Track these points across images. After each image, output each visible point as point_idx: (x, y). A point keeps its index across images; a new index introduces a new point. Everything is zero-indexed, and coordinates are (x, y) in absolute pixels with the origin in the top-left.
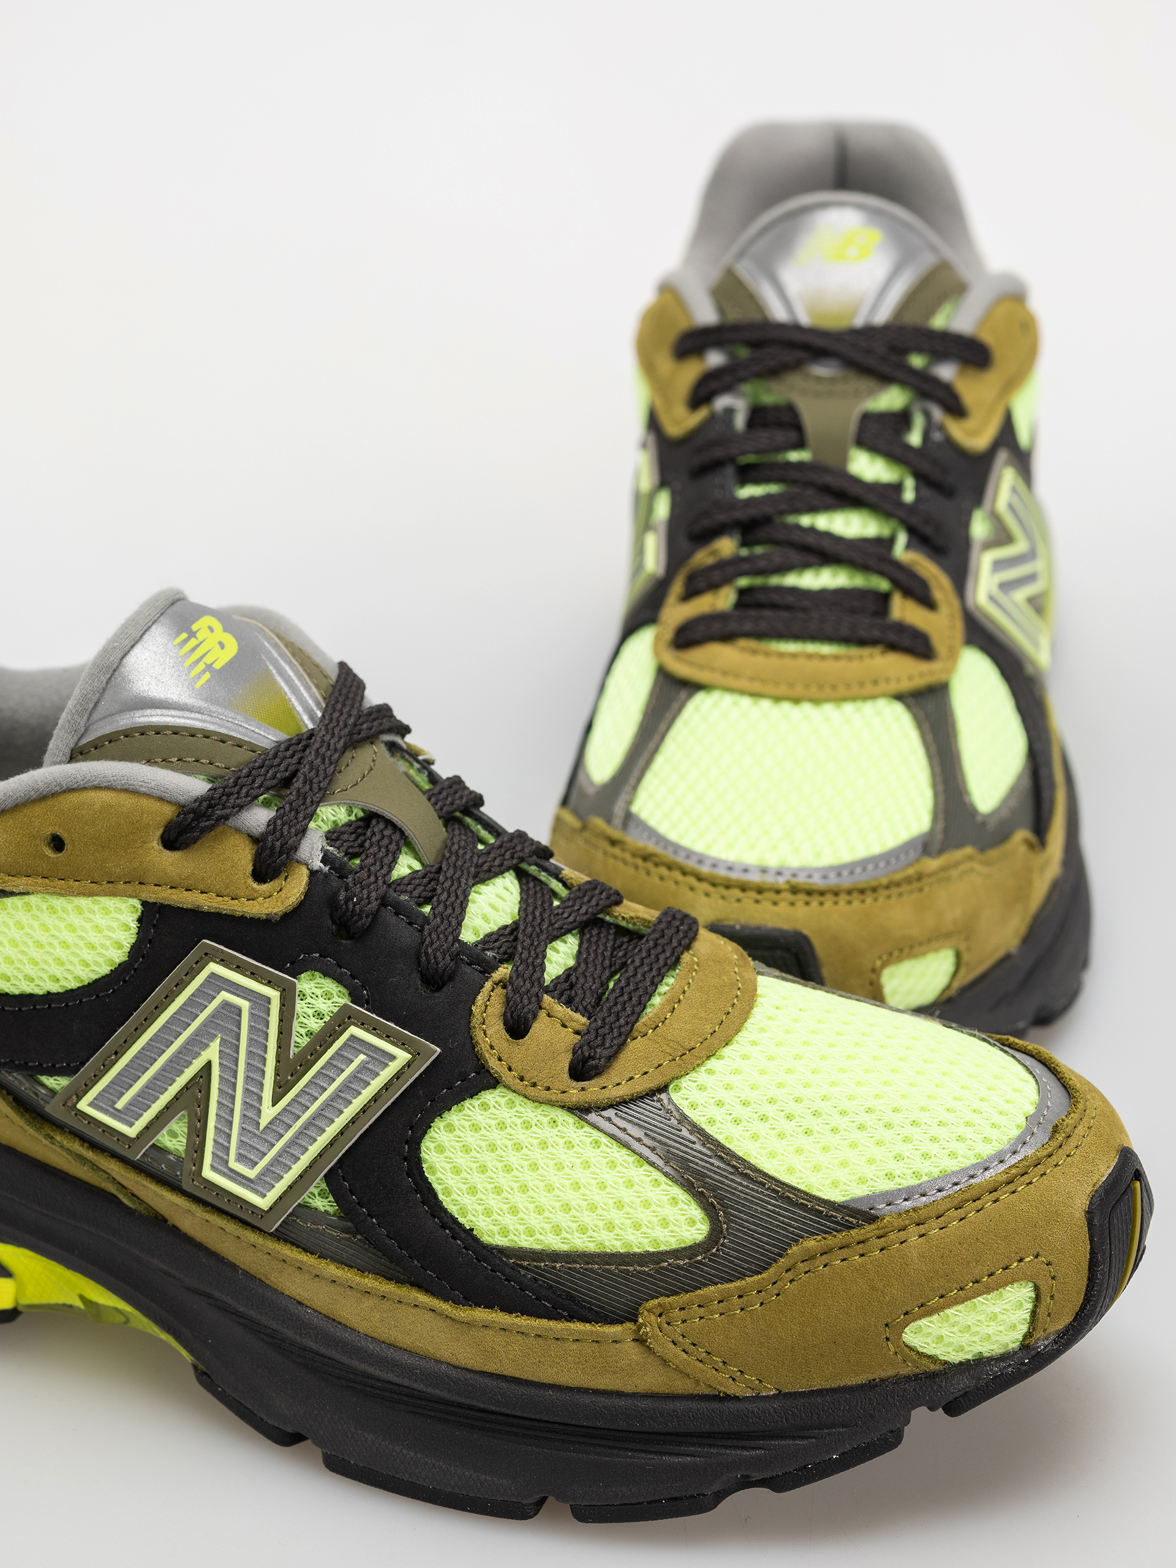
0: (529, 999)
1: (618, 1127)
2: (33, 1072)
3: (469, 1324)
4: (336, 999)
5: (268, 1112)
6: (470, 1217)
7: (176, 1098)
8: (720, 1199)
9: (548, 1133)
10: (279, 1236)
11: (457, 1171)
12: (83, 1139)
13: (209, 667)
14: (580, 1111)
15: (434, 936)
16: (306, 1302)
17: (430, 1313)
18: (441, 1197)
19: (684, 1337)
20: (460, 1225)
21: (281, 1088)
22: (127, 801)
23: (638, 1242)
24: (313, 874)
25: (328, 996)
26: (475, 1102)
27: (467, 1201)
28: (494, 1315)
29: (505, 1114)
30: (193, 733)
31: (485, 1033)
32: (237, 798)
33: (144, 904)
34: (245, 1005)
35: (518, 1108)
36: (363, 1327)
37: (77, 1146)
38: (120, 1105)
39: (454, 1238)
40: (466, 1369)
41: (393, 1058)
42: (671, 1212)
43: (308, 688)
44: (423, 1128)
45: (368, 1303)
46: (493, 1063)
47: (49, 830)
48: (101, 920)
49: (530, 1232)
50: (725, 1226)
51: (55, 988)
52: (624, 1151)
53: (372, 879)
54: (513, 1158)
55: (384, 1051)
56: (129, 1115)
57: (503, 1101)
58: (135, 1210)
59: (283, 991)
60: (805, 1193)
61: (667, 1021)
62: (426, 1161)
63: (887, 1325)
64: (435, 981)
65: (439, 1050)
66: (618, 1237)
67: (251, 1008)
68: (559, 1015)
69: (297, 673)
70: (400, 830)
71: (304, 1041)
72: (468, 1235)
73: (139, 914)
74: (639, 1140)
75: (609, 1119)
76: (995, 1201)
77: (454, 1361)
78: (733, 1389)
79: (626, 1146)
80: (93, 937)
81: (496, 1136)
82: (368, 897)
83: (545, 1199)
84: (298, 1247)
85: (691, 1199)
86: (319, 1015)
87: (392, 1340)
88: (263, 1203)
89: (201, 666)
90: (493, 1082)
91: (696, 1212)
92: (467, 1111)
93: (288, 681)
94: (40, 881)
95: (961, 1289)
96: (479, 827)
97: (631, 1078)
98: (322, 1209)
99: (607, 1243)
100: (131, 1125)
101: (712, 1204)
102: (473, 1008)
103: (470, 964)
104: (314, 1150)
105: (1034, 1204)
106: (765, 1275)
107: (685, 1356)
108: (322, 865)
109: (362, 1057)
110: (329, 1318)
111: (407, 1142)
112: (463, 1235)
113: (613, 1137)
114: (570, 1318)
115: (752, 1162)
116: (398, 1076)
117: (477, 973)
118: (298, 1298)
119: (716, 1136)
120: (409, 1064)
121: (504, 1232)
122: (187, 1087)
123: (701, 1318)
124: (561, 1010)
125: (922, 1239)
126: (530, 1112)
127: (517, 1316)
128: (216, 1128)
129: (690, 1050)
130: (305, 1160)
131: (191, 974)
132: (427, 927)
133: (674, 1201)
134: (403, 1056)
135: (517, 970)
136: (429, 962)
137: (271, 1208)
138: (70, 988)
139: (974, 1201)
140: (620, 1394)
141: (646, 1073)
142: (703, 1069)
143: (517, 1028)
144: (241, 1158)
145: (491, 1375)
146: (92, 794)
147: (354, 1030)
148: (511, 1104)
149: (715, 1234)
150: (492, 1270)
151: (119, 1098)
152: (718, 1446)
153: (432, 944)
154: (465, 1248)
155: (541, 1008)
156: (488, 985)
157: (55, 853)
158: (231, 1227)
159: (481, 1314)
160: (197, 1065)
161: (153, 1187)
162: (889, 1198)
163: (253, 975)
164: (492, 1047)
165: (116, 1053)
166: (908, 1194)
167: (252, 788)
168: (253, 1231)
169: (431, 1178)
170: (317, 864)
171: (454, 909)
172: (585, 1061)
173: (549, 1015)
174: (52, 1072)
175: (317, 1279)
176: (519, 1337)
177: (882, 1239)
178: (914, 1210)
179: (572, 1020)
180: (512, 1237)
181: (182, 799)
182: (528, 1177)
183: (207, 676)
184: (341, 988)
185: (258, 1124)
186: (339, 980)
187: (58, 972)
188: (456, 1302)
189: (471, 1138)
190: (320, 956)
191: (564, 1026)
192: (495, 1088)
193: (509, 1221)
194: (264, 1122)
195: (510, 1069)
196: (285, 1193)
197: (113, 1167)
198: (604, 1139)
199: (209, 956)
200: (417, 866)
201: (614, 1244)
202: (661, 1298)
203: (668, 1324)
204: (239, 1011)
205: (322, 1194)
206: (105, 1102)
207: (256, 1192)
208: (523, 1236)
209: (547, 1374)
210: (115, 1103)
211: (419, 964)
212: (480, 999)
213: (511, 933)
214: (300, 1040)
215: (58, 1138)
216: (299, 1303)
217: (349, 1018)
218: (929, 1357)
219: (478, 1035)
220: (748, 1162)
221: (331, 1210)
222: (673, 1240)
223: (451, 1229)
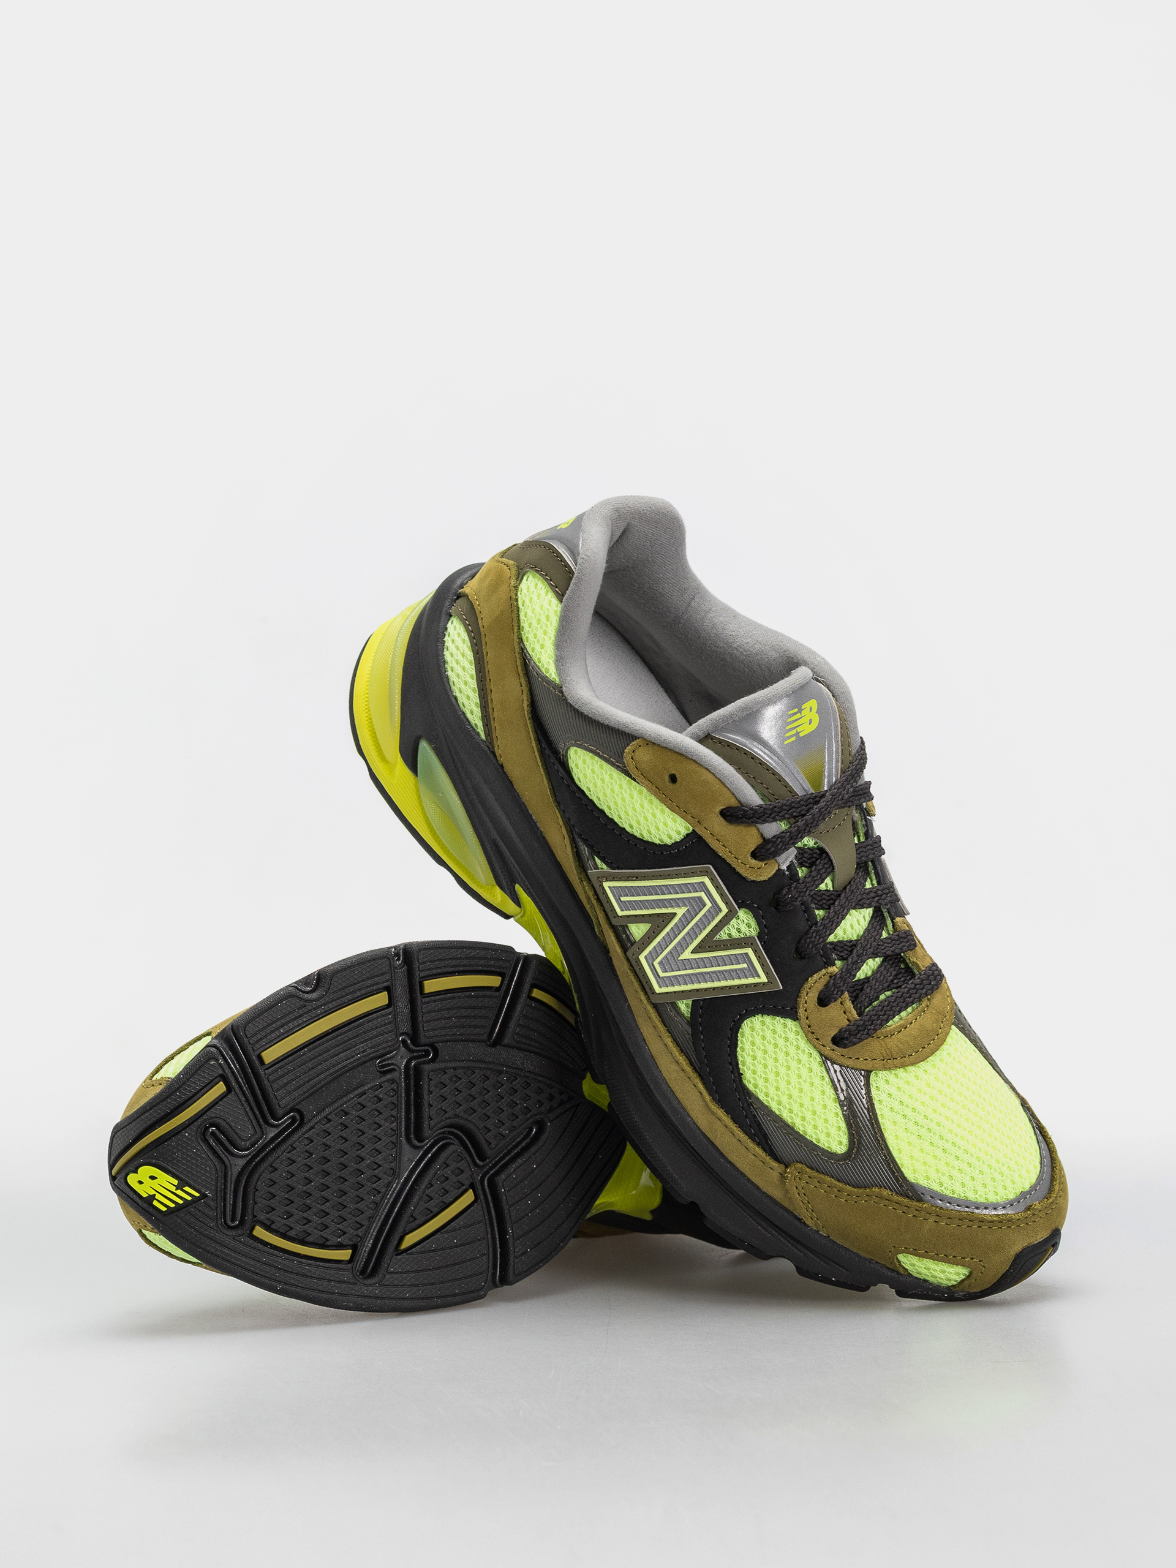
0: (838, 992)
1: (837, 1078)
2: (595, 852)
3: (713, 1113)
4: (751, 930)
5: (687, 955)
6: (745, 1068)
7: (650, 915)
8: (860, 1143)
9: (804, 1058)
10: (655, 1006)
11: (753, 1044)
12: (596, 893)
13: (798, 733)
14: (825, 1058)
15: (814, 935)
16: (647, 1042)
17: (699, 1094)
18: (738, 1049)
19: (802, 1188)
20: (738, 1069)
21: (698, 949)
22: (718, 785)
23: (811, 1134)
24: (779, 870)
25: (749, 926)
26: (782, 1020)
27: (749, 1060)
28: (726, 1118)
29: (792, 1036)
30: (768, 769)
31: (807, 994)
32: (768, 817)
33: (693, 830)
34: (709, 904)
35: (799, 1037)
36: (665, 1074)
37: (591, 894)
38: (623, 899)
39: (732, 1072)
40: (699, 1128)
41: (758, 976)
42: (833, 1131)
43: (837, 762)
44: (752, 1013)
45: (674, 1067)
46: (801, 1011)
47: (673, 772)
48: (670, 822)
49: (767, 1095)
50: (853, 1156)
51: (628, 829)
52: (833, 1091)
53: (804, 890)
54: (781, 1057)
55: (756, 971)
56: (624, 906)
57: (794, 1029)
58: (598, 937)
59: (730, 911)
60: (898, 1167)
61: (893, 1036)
62: (742, 1029)
63: (894, 1247)
64: (800, 954)
65: (781, 988)
66: (803, 1126)
67: (711, 908)
68: (846, 1006)
69: (837, 749)
70: (833, 867)
71: (725, 937)
72: (740, 1075)
73: (689, 832)
74: (842, 1090)
75: (835, 1071)
76: (979, 1227)
77: (696, 1121)
78: (809, 1222)
79: (836, 1089)
80: (661, 826)
81: (781, 1042)
82: (797, 898)
83: (783, 1085)
84: (660, 1017)
85: (847, 1133)
86: (739, 931)
87: (674, 1090)
88: (658, 990)
89: (794, 732)
90: (795, 1018)
91: (845, 1140)
92: (775, 1022)
93: (830, 755)
94: (654, 788)
95: (937, 1254)
96: (873, 871)
97: (858, 1059)
98: (682, 1011)
99: (797, 1125)
100: (622, 910)
101: (854, 1142)
102: (810, 979)
103: (822, 956)
104: (696, 986)
105: (995, 1238)
106: (856, 1190)
107: (798, 1196)
108: (786, 869)
109: (745, 966)
110: (653, 1057)
111: (740, 1015)
112: (736, 1075)
113: (832, 1081)
114: (758, 1144)
115: (885, 1134)
116: (755, 985)
117: (822, 962)
118: (645, 1037)
119: (877, 1111)
120: (764, 984)
121: (756, 1086)
122: (658, 915)
123: (815, 1187)
124: (849, 1004)
125: (935, 1223)
126: (803, 1043)
127: (736, 1127)
128: (659, 942)
129: (894, 1059)
130: (689, 987)
131: (694, 874)
132: (814, 928)
133: (839, 1128)
134: (764, 979)
135: (841, 974)
136: (804, 944)
137: (660, 994)
138: (635, 835)
139: (970, 1221)
140: (758, 1188)
141: (866, 1060)
142: (894, 1072)
143: (823, 1001)
144: (661, 963)
145: (708, 1138)
146: (704, 771)
147: (750, 951)
148: (797, 1033)
149: (847, 1156)
150: (739, 1099)
151: (624, 896)
152: (786, 1239)
153: (811, 937)
154: (733, 1080)
155: (840, 997)
156: (824, 971)
157: (669, 782)
158: (636, 985)
159: (721, 1113)
160: (670, 910)
161: (613, 939)
162: (934, 1195)
163: (722, 895)
164: (806, 1003)
165: (637, 878)
166: (943, 1198)
167: (778, 815)
168: (645, 995)
169: (740, 1038)
170: (784, 867)
171: (832, 925)
172: (843, 1039)
173: (841, 1003)
174: (603, 860)
175: (659, 1038)
176: (731, 1134)
177: (917, 1212)
178: (941, 1208)
179: (850, 1012)
180: (757, 1090)
181: (743, 801)
182: (783, 1071)
183: (794, 739)
184: (757, 927)
185: (680, 956)
186: (759, 923)
187: (635, 825)
188: (714, 1099)
189: (769, 1034)
190: (758, 907)
191: (845, 1013)
192: (795, 1021)
193: (761, 1082)
194: (682, 957)
195: (807, 1018)
196: (671, 993)
197: (601, 916)
198: (827, 1079)
199: (706, 873)
200: (830, 888)
201: (799, 1126)
202: (804, 1166)
203: (800, 1179)
204: (704, 905)
205: (687, 1005)
206: (619, 892)
207: (658, 982)
208: (762, 1094)
209: (733, 1158)
210: (621, 896)
211: (799, 942)
212: (816, 976)
213: (851, 947)
214: (723, 935)
215: (585, 883)
216: (644, 1040)
217: (752, 944)
218: (904, 1268)
219: (803, 994)
220: (883, 1135)
221: (686, 1015)
222: (826, 1145)
223: (733, 1068)
